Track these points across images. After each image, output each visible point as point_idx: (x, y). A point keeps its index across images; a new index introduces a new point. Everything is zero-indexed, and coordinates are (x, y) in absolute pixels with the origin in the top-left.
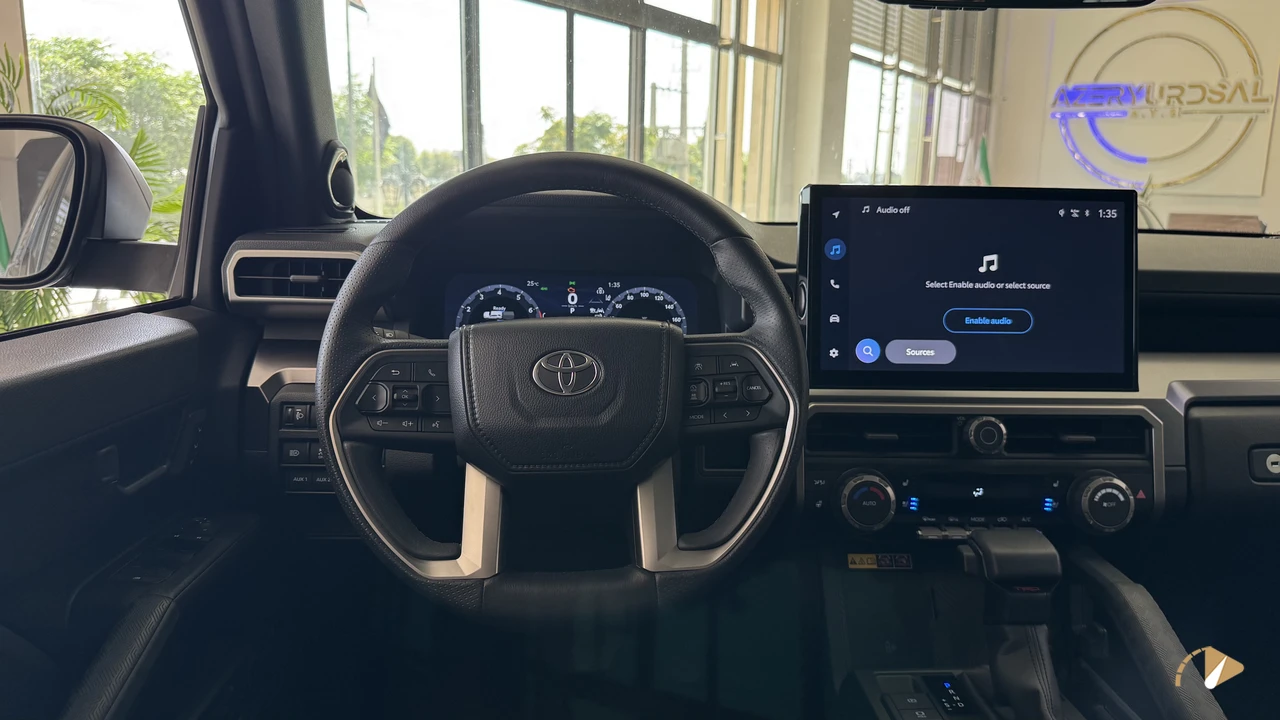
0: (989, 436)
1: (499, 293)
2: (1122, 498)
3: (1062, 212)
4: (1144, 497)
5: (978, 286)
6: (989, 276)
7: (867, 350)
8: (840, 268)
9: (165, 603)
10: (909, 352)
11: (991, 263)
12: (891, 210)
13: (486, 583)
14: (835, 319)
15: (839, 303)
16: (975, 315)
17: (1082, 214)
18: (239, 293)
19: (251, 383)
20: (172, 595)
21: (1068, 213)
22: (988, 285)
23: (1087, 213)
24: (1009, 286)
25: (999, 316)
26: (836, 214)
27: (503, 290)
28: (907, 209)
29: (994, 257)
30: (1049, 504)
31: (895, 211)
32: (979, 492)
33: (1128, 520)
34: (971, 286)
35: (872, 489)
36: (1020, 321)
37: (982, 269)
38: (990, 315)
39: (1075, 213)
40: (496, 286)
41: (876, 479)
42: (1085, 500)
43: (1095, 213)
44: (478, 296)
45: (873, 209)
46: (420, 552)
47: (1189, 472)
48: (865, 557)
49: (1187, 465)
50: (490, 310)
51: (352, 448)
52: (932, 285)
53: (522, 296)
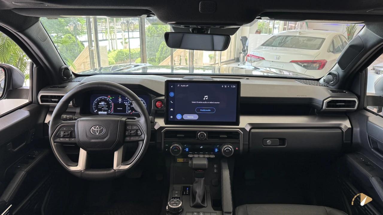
0: (202, 136)
1: (103, 98)
2: (231, 150)
3: (223, 86)
4: (237, 149)
5: (203, 102)
6: (206, 100)
7: (179, 116)
8: (173, 99)
9: (24, 172)
10: (188, 117)
11: (206, 98)
12: (184, 86)
13: (82, 171)
14: (172, 110)
15: (173, 106)
16: (202, 109)
17: (227, 87)
18: (42, 102)
19: (45, 122)
20: (25, 170)
21: (224, 86)
22: (206, 102)
23: (228, 86)
24: (210, 103)
25: (208, 109)
26: (172, 87)
27: (104, 98)
28: (188, 86)
29: (207, 96)
30: (216, 150)
31: (185, 86)
32: (201, 147)
33: (232, 154)
34: (202, 102)
35: (177, 147)
36: (212, 110)
37: (204, 99)
38: (206, 109)
39: (226, 86)
40: (102, 97)
41: (178, 145)
42: (223, 150)
43: (230, 86)
44: (98, 99)
45: (180, 86)
46: (70, 165)
47: (249, 144)
48: (181, 159)
49: (249, 142)
50: (101, 102)
51: (56, 145)
52: (193, 102)
53: (108, 99)
